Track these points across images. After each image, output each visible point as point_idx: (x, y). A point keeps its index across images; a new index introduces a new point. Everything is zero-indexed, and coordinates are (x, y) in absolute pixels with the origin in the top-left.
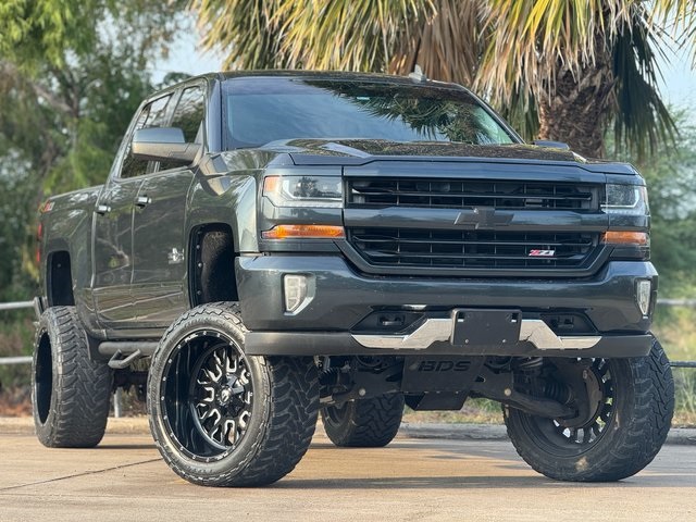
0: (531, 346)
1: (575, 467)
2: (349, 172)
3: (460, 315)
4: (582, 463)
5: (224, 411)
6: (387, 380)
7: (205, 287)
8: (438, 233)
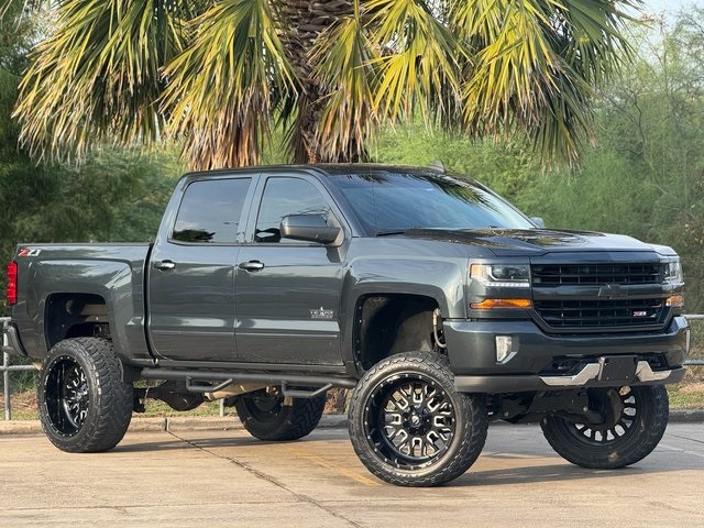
0: (638, 379)
1: (607, 459)
2: (535, 261)
3: (606, 361)
4: (613, 456)
5: (412, 432)
6: (520, 404)
8: (585, 303)
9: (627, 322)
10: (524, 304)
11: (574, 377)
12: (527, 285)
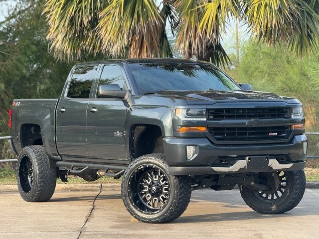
0: (271, 168)
1: (271, 209)
2: (208, 107)
3: (249, 159)
4: (274, 207)
5: (153, 195)
6: (213, 181)
7: (135, 146)
8: (239, 129)
9: (266, 138)
10: (203, 129)
11: (231, 167)
12: (205, 119)
